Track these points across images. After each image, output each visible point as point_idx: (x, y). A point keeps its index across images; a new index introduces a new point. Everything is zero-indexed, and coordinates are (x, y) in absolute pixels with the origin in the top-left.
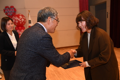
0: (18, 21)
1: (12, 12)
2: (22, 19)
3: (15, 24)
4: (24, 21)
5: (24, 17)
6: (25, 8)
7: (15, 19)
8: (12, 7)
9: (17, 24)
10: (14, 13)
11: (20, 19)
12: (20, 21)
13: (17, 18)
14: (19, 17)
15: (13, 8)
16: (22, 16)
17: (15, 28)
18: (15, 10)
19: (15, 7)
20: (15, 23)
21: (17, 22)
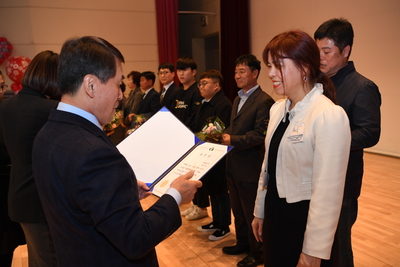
0: (19, 71)
1: (2, 51)
3: (12, 79)
6: (32, 44)
7: (12, 67)
8: (3, 40)
9: (15, 79)
10: (7, 53)
13: (16, 66)
14: (20, 64)
15: (5, 43)
16: (27, 60)
17: (12, 87)
18: (10, 47)
19: (10, 39)
20: (11, 76)
21: (16, 73)
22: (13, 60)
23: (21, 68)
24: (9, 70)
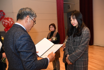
0: (8, 23)
1: (1, 16)
2: (11, 21)
3: (5, 26)
4: (13, 24)
5: (13, 20)
6: (13, 13)
7: (5, 21)
9: (6, 26)
10: (3, 16)
11: (10, 22)
12: (10, 23)
13: (6, 21)
14: (8, 20)
15: (2, 12)
16: (11, 19)
17: (5, 30)
18: (4, 14)
19: (4, 11)
20: (4, 25)
21: (6, 24)
22: (5, 19)
23: (8, 22)
24: (4, 23)
